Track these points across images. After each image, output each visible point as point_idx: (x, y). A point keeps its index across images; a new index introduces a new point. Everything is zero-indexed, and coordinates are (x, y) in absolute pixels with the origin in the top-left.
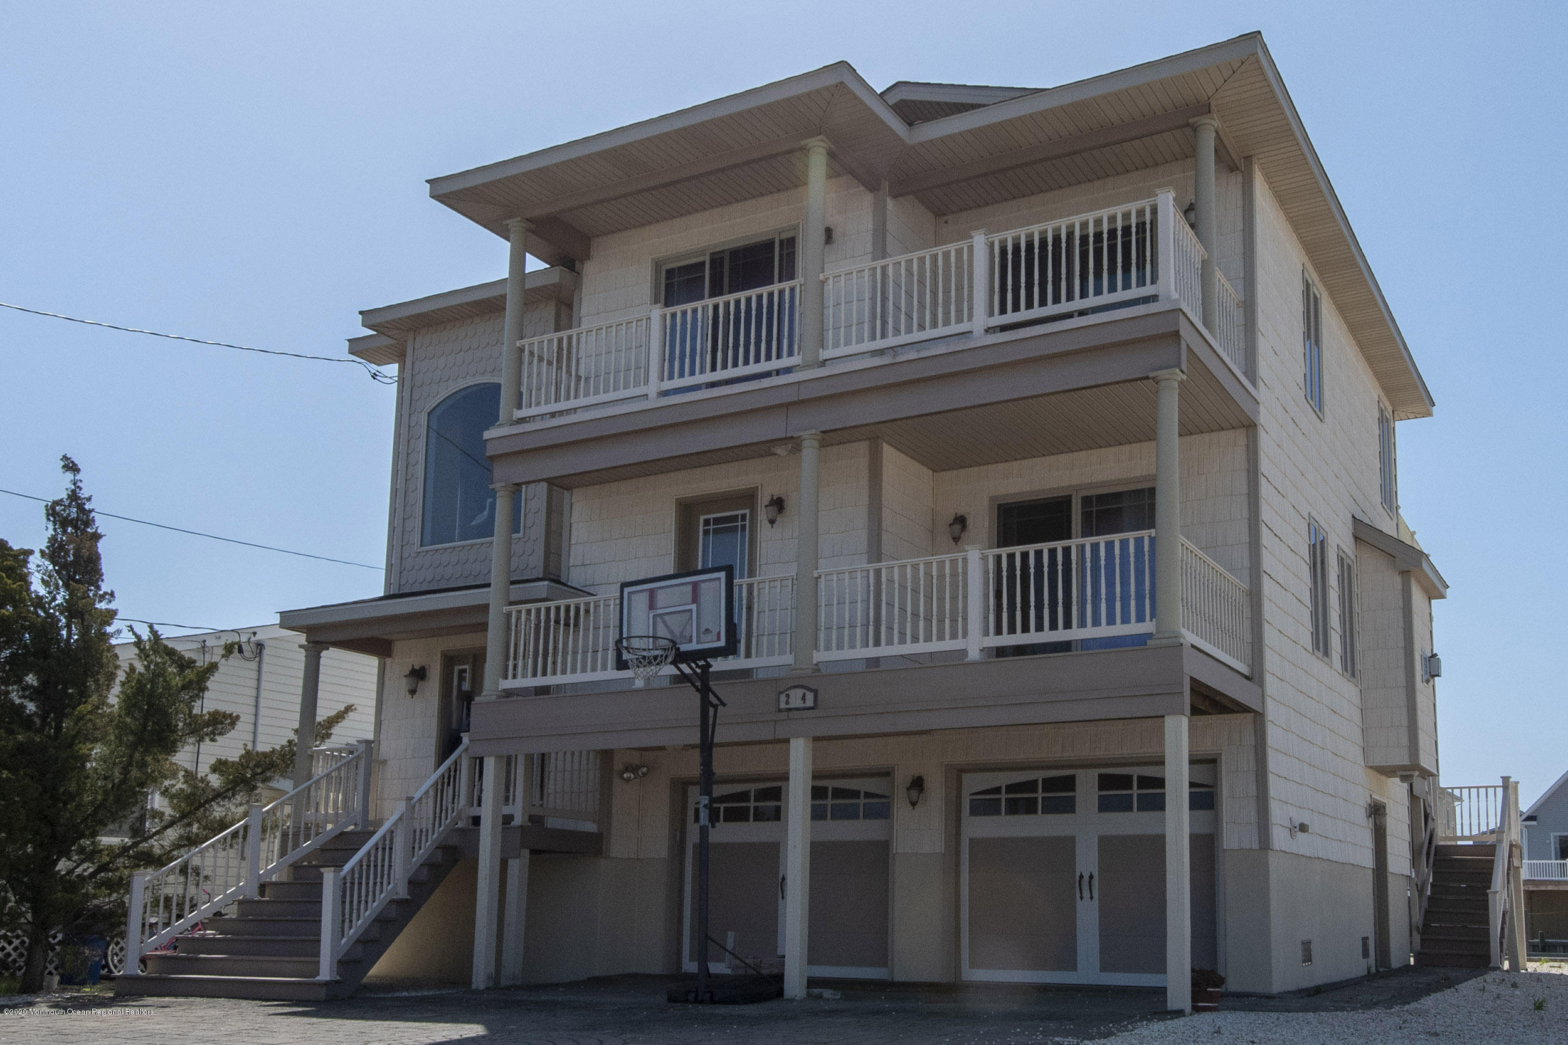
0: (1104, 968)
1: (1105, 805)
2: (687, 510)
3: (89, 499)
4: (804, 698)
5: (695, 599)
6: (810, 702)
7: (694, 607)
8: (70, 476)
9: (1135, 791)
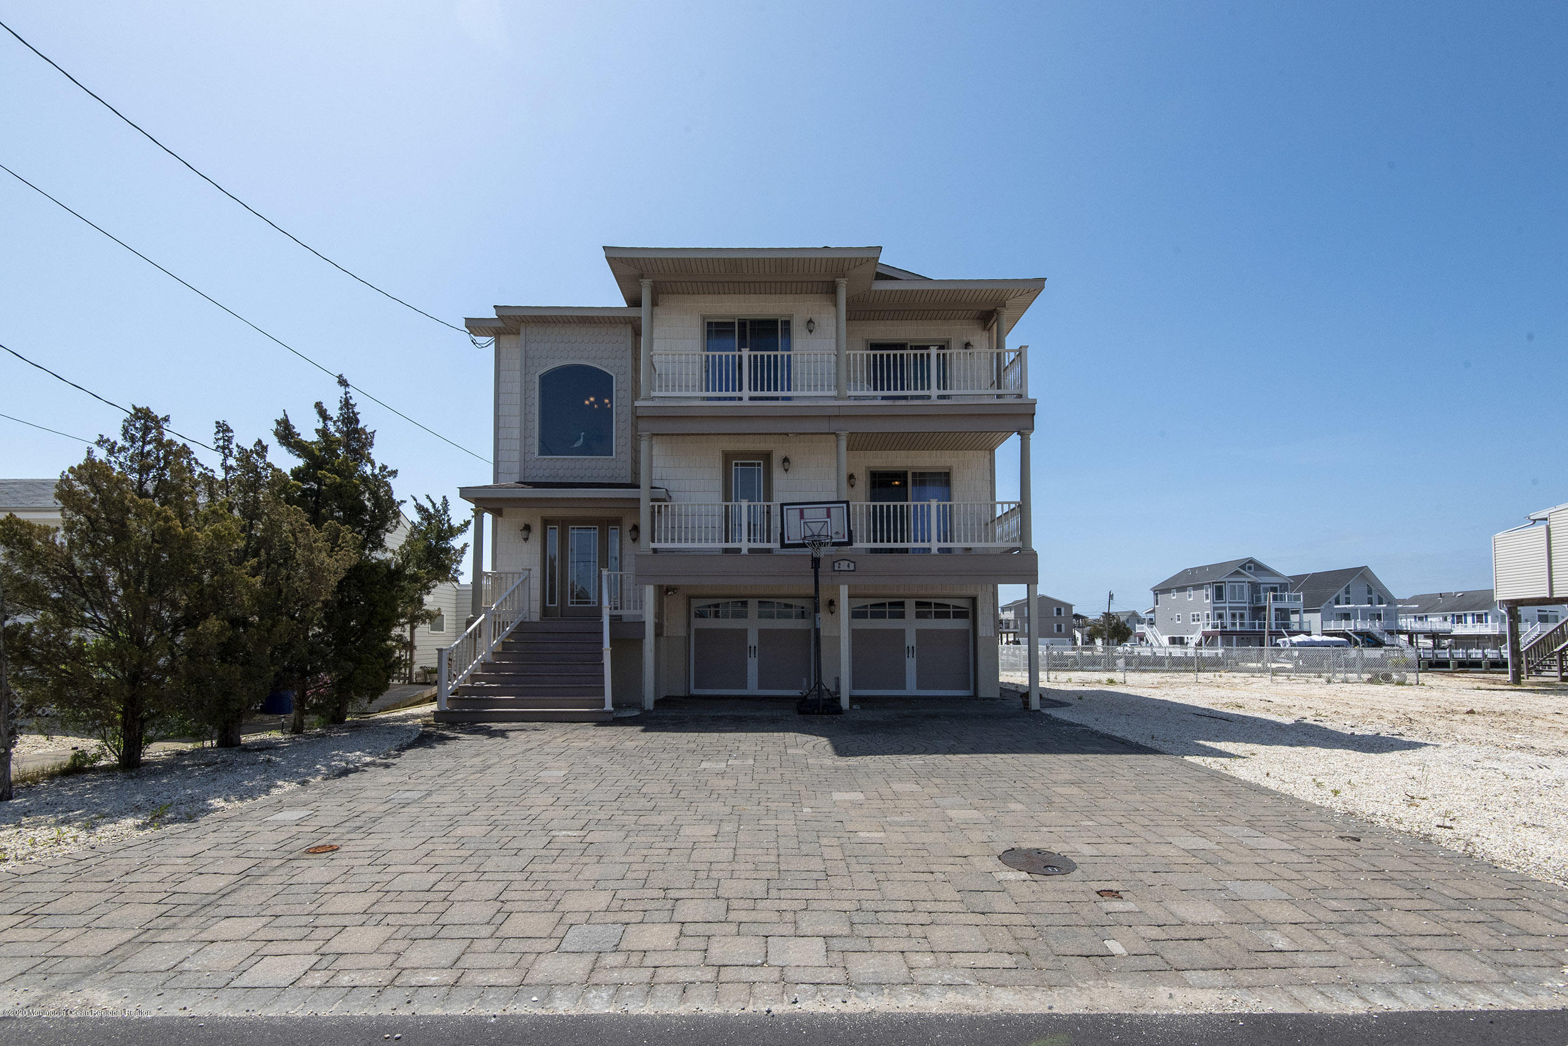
0: (919, 687)
1: (919, 615)
2: (728, 457)
3: (355, 405)
4: (848, 566)
5: (829, 516)
6: (852, 568)
7: (829, 520)
8: (342, 390)
9: (933, 610)
